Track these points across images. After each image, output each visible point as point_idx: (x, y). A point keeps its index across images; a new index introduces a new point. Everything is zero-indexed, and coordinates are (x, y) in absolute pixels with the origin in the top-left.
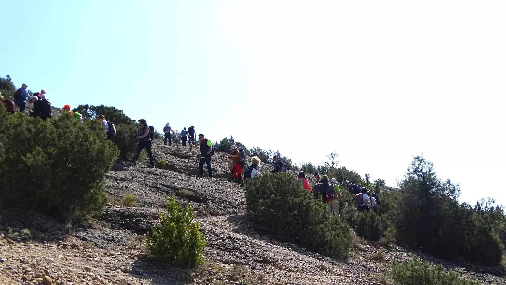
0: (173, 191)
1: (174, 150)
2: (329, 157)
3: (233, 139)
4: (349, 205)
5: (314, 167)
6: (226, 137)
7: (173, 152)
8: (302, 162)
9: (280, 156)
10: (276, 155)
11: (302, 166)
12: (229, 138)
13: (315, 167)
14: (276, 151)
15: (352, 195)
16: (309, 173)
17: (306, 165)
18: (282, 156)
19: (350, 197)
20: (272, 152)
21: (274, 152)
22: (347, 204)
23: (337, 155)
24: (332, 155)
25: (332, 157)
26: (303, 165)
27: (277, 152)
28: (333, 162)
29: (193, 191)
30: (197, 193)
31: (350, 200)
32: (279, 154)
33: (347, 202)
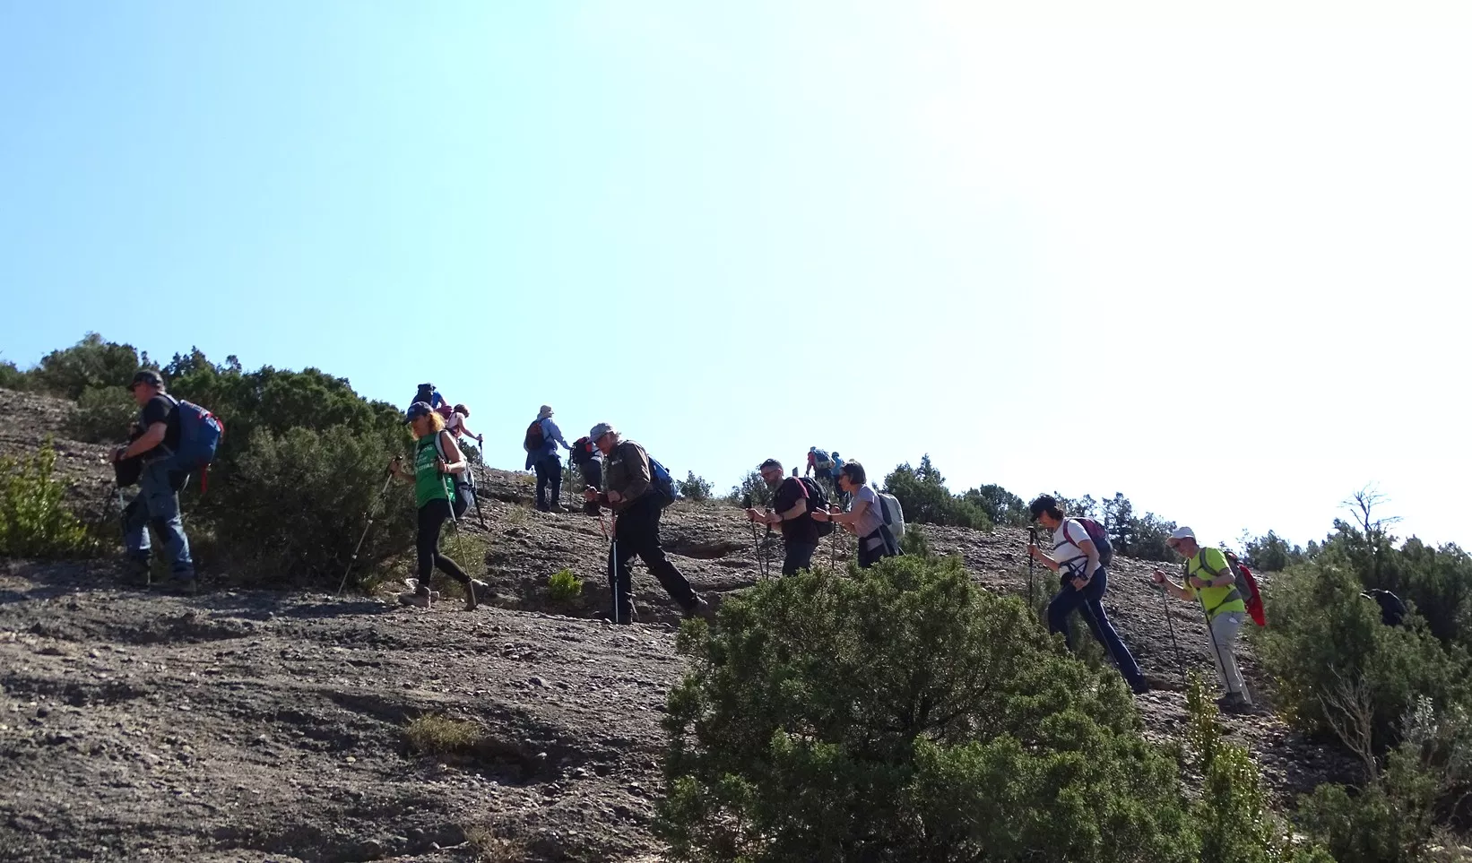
0: (385, 728)
1: (681, 529)
2: (1351, 507)
3: (934, 465)
4: (1440, 705)
5: (1292, 549)
6: (904, 464)
7: (675, 535)
8: (1245, 532)
9: (1132, 515)
10: (1115, 509)
11: (1245, 547)
12: (916, 465)
13: (1297, 547)
14: (1112, 497)
15: (1448, 651)
16: (1269, 568)
17: (1259, 543)
18: (1138, 513)
19: (1440, 660)
20: (1094, 502)
21: (1105, 500)
22: (1426, 702)
23: (1380, 499)
24: (1359, 500)
25: (1362, 505)
26: (1249, 545)
27: (1117, 501)
28: (1367, 524)
29: (506, 714)
30: (529, 726)
31: (1439, 680)
32: (1126, 508)
33: (1425, 688)
